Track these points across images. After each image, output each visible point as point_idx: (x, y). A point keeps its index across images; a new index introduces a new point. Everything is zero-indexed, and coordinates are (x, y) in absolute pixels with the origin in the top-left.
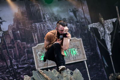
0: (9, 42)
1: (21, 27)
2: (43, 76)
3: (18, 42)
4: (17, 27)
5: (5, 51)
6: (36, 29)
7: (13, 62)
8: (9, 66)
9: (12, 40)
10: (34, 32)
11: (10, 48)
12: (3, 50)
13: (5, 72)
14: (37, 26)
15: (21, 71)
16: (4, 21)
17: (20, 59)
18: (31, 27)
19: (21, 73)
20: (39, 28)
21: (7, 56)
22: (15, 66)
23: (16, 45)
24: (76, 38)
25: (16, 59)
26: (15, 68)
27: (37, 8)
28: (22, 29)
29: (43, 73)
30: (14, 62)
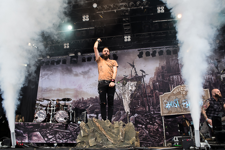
1: (160, 79)
3: (156, 92)
4: (157, 79)
5: (145, 99)
6: (174, 81)
7: (151, 108)
8: (148, 111)
9: (152, 91)
10: (171, 84)
11: (150, 96)
14: (174, 78)
15: (156, 116)
16: (147, 75)
17: (157, 106)
18: (168, 79)
19: (156, 118)
20: (176, 80)
21: (146, 103)
23: (154, 95)
25: (153, 106)
26: (152, 113)
27: (176, 62)
28: (161, 81)
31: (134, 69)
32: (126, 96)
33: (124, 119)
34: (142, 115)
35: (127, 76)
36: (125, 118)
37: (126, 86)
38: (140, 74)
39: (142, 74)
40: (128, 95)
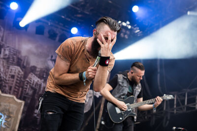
24: (15, 97)
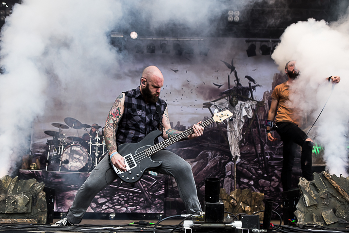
0: (263, 118)
2: (330, 184)
5: (255, 131)
7: (265, 148)
8: (259, 154)
12: (252, 128)
13: (252, 162)
15: (275, 163)
16: (258, 85)
17: (276, 145)
19: (276, 167)
21: (257, 138)
22: (267, 155)
25: (270, 144)
26: (267, 158)
29: (331, 178)
30: (267, 149)
31: (233, 73)
32: (236, 127)
33: (214, 167)
34: (249, 161)
35: (220, 86)
36: (216, 165)
37: (236, 107)
38: (245, 83)
39: (250, 84)
40: (239, 125)
